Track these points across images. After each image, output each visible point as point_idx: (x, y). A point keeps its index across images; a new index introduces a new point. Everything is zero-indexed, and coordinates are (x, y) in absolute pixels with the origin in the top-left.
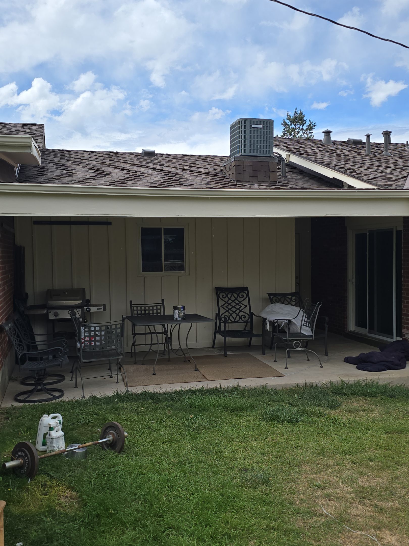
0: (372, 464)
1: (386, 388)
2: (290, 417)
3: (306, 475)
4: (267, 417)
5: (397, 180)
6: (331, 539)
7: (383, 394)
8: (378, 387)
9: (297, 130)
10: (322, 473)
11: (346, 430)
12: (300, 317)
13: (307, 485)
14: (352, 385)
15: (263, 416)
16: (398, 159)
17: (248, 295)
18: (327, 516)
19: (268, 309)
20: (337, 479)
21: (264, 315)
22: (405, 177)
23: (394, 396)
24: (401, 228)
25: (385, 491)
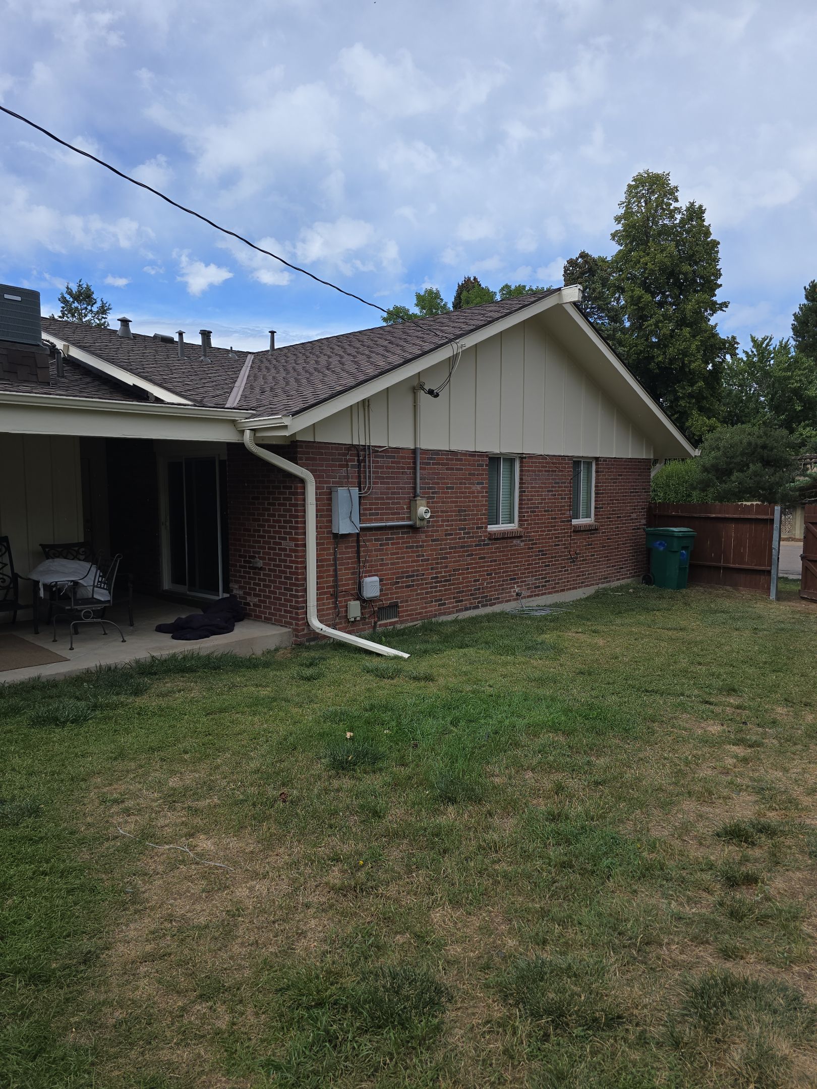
0: (186, 757)
1: (209, 658)
2: (75, 716)
3: (96, 791)
4: (39, 722)
5: (218, 396)
6: (129, 865)
7: (205, 666)
8: (199, 658)
9: (83, 311)
10: (120, 782)
11: (156, 720)
12: (91, 576)
13: (96, 803)
14: (165, 661)
15: (33, 721)
16: (219, 368)
17: (8, 549)
18: (124, 836)
19: (41, 568)
20: (140, 786)
21: (35, 577)
22: (227, 393)
23: (219, 668)
24: (224, 457)
25: (202, 787)
